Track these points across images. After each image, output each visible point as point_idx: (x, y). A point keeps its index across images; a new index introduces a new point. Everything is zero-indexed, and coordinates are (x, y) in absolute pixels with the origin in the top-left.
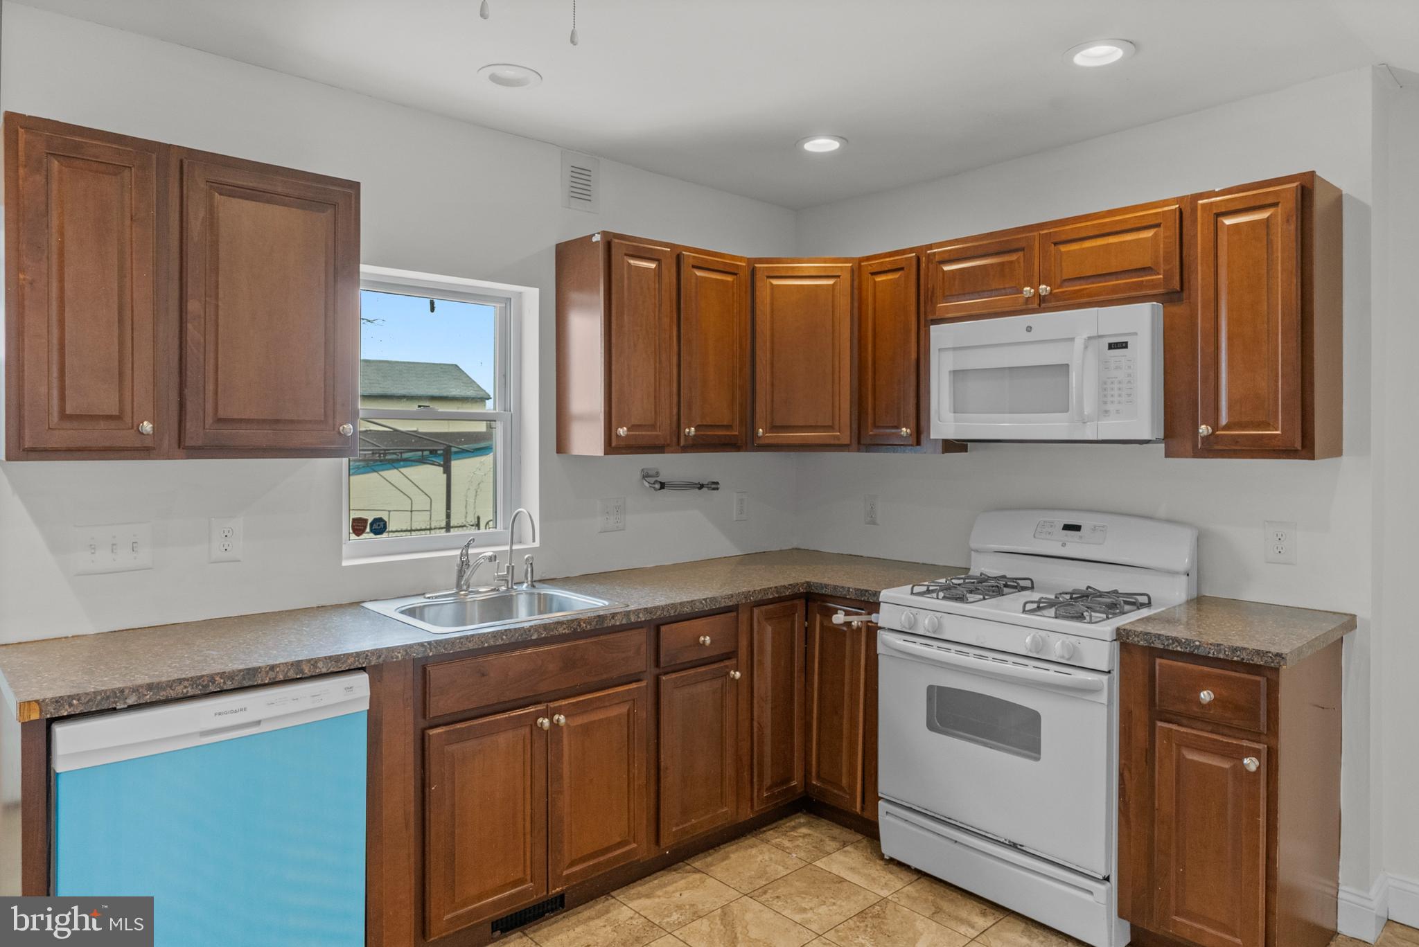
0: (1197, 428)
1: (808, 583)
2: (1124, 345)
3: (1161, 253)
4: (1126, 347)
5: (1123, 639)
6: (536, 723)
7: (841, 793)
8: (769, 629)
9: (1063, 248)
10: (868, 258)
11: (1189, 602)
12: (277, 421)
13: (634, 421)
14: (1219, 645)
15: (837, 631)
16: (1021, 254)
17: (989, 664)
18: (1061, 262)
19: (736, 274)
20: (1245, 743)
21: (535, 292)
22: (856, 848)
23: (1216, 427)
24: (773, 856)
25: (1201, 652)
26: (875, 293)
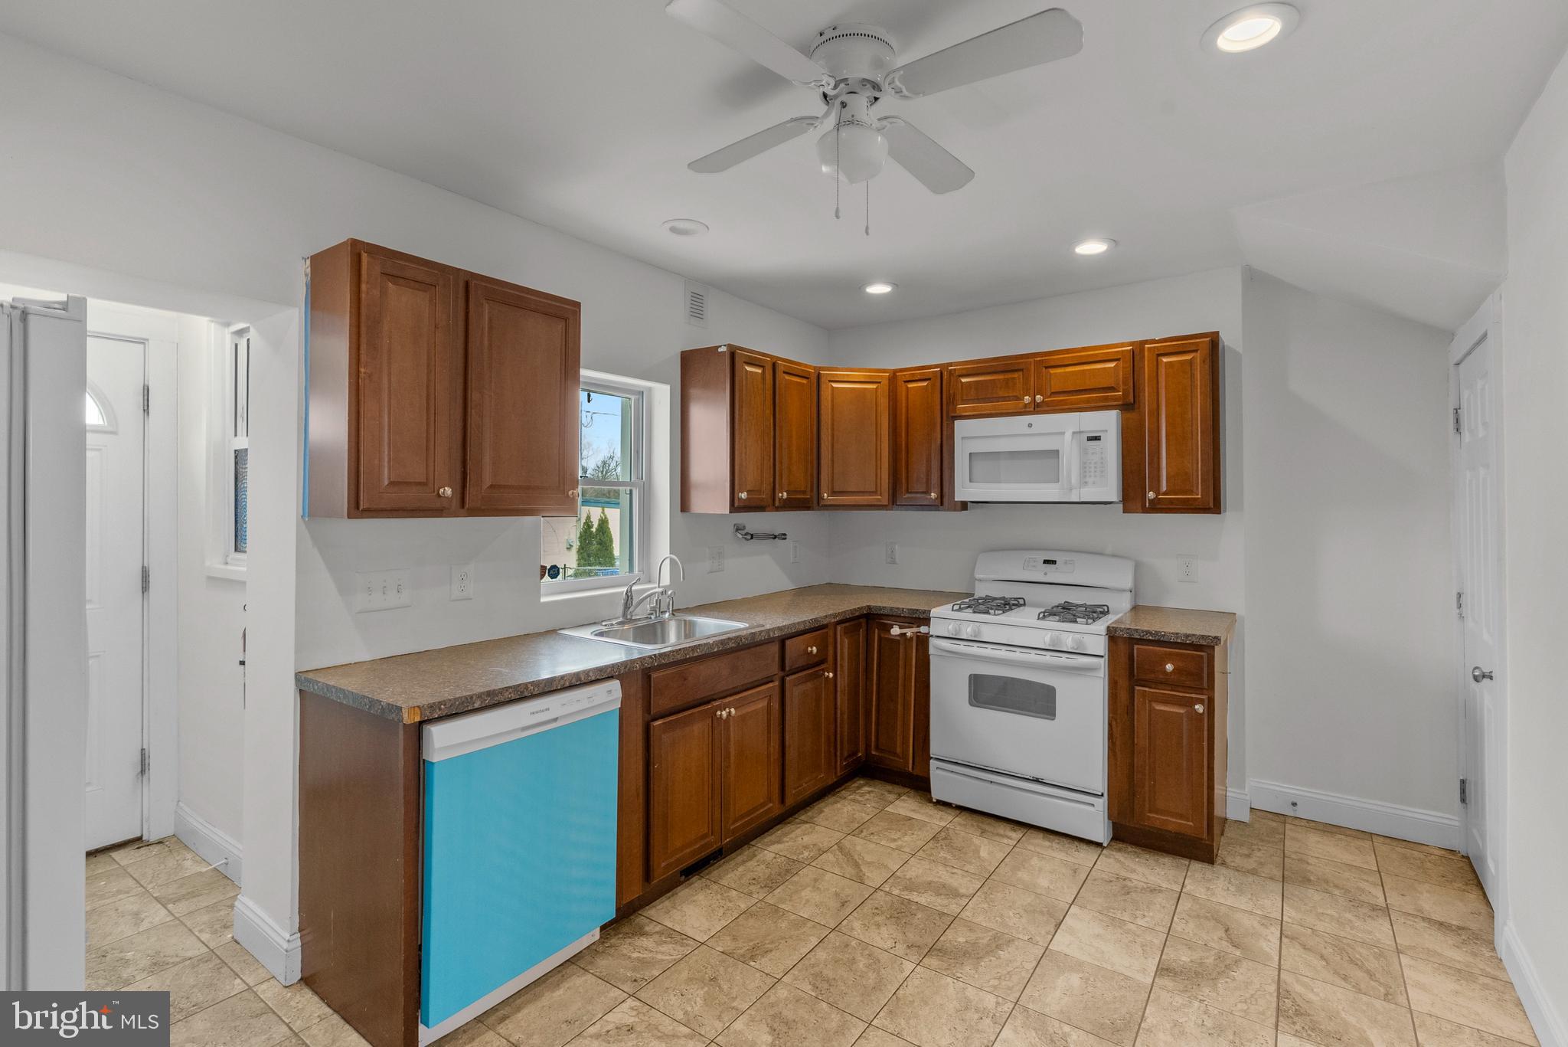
0: (1144, 495)
1: (868, 606)
2: (1097, 438)
3: (1121, 376)
4: (1100, 440)
5: (1112, 636)
6: (715, 715)
7: (896, 758)
8: (846, 641)
9: (1052, 371)
10: (901, 370)
11: (1131, 610)
12: (528, 488)
13: (749, 488)
14: (1177, 634)
15: (894, 642)
16: (1021, 373)
17: (1018, 655)
18: (1050, 381)
19: (808, 378)
20: (1194, 696)
21: (666, 388)
22: (909, 797)
23: (1158, 493)
24: (854, 807)
25: (1165, 639)
26: (907, 398)
